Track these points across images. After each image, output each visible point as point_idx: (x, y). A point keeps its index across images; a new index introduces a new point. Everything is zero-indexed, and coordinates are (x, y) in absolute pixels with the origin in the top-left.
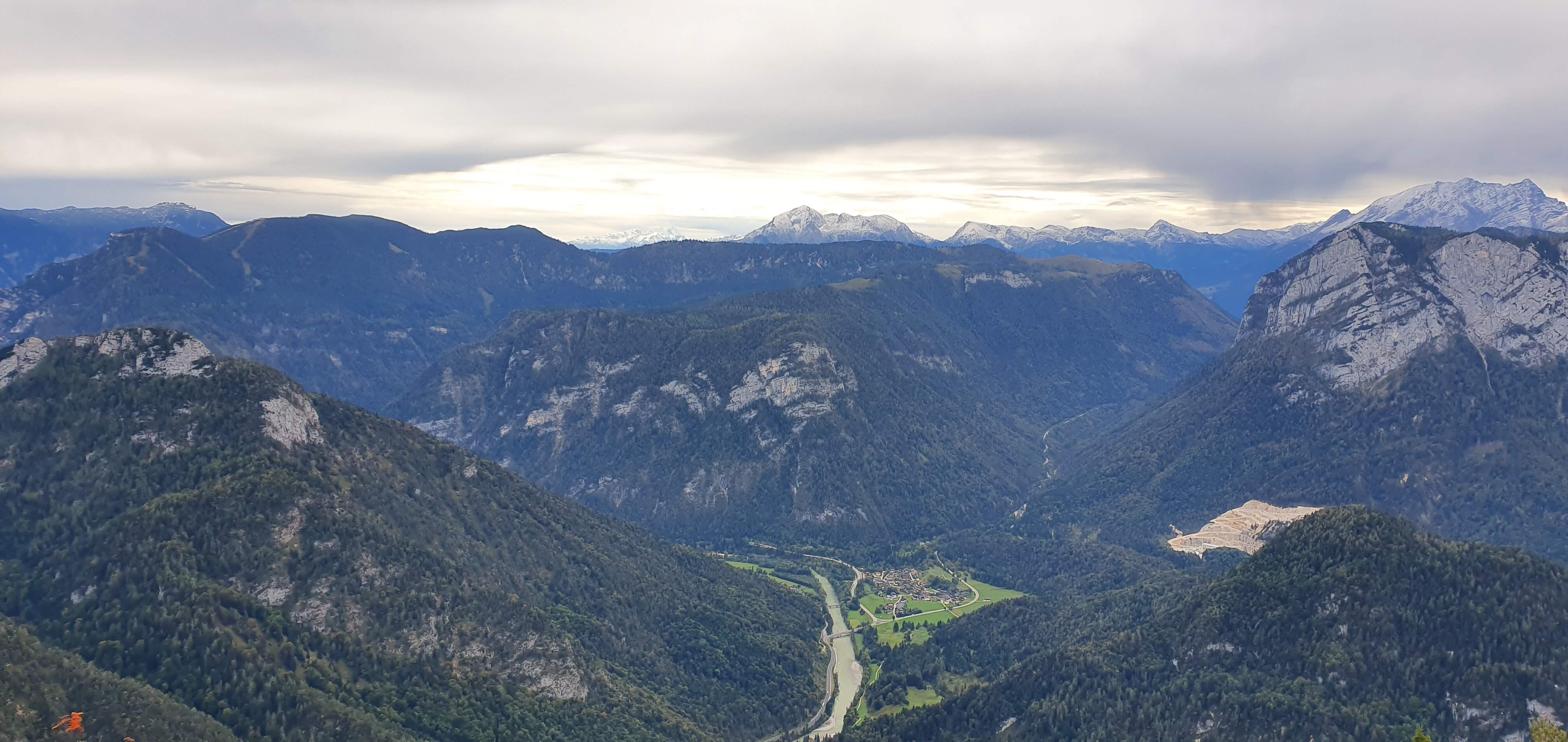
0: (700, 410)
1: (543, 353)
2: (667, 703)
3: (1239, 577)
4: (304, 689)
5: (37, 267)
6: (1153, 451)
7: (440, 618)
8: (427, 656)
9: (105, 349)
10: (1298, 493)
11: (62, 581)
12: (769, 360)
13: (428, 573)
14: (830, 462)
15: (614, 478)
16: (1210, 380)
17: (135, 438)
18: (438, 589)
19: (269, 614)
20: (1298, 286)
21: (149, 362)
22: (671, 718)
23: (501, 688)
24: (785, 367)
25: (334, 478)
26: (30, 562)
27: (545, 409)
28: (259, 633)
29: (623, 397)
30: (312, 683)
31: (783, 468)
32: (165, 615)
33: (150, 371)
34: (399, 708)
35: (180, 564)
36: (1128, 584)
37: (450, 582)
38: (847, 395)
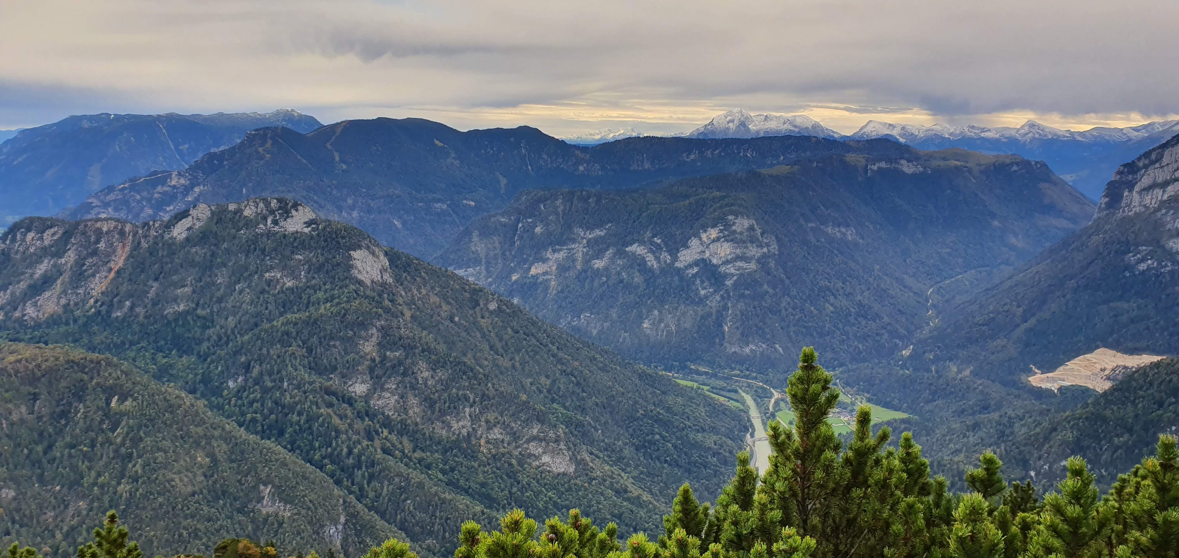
0: (655, 266)
1: (542, 221)
2: (631, 480)
3: (1091, 408)
4: (380, 455)
5: (200, 155)
6: (1019, 306)
7: (473, 409)
8: (463, 436)
9: (247, 212)
10: (1144, 344)
11: (222, 372)
12: (709, 229)
13: (464, 377)
14: (755, 308)
15: (591, 314)
16: (1070, 250)
17: (267, 275)
18: (471, 388)
19: (356, 401)
20: (1152, 175)
21: (275, 222)
22: (635, 491)
23: (514, 462)
24: (721, 234)
25: (400, 308)
26: (203, 358)
27: (543, 263)
28: (350, 414)
29: (599, 255)
30: (385, 451)
31: (718, 311)
32: (288, 398)
33: (276, 228)
34: (444, 472)
35: (297, 364)
36: (994, 410)
37: (479, 384)
38: (769, 257)
